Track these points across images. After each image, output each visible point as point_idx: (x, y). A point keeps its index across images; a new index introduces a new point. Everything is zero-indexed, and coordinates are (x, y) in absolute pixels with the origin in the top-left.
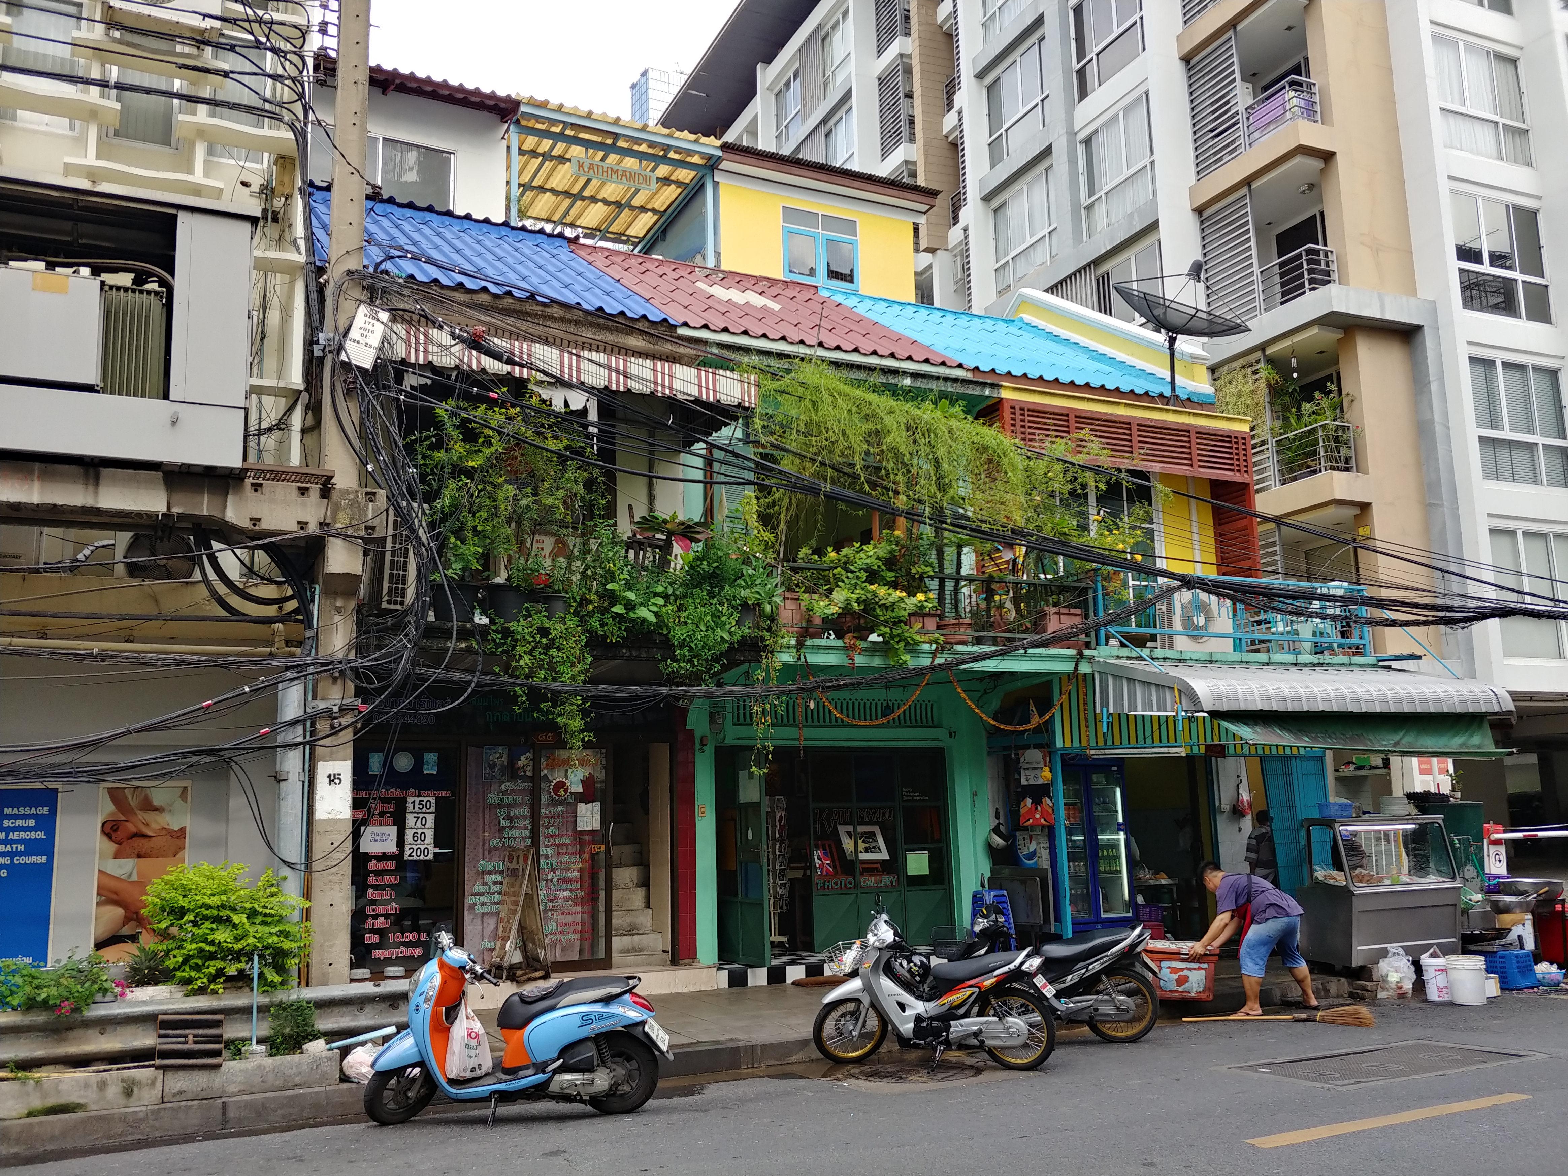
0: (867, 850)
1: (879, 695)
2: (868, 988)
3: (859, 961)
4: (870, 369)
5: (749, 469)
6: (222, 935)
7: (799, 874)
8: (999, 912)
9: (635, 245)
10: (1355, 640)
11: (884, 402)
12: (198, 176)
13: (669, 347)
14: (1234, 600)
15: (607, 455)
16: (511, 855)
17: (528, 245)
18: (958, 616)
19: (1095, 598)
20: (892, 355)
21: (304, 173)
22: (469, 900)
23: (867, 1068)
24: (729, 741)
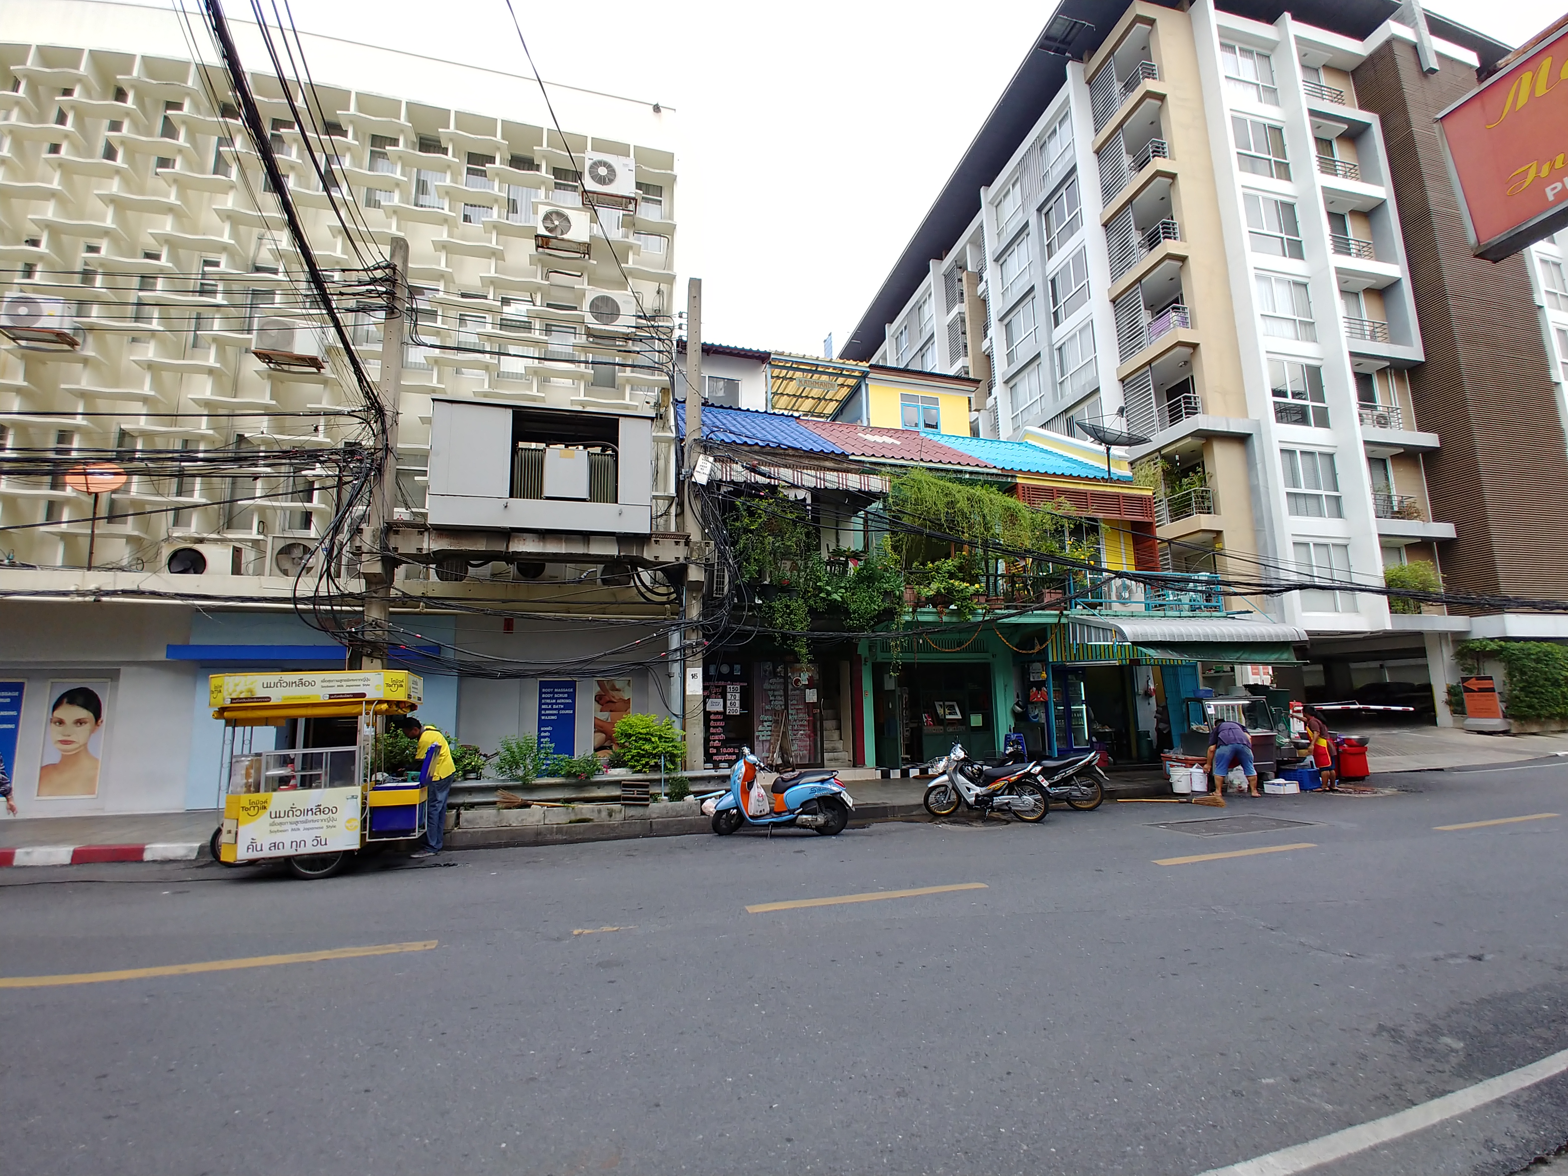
0: (950, 714)
1: (956, 636)
2: (951, 780)
3: (947, 767)
4: (947, 471)
5: (886, 523)
6: (647, 747)
7: (915, 725)
8: (1018, 744)
9: (827, 418)
10: (1214, 604)
11: (955, 487)
12: (627, 401)
13: (845, 465)
14: (1145, 584)
15: (816, 520)
16: (775, 712)
17: (776, 422)
18: (997, 595)
19: (1069, 584)
20: (959, 463)
21: (673, 395)
22: (757, 734)
23: (951, 819)
24: (879, 660)
